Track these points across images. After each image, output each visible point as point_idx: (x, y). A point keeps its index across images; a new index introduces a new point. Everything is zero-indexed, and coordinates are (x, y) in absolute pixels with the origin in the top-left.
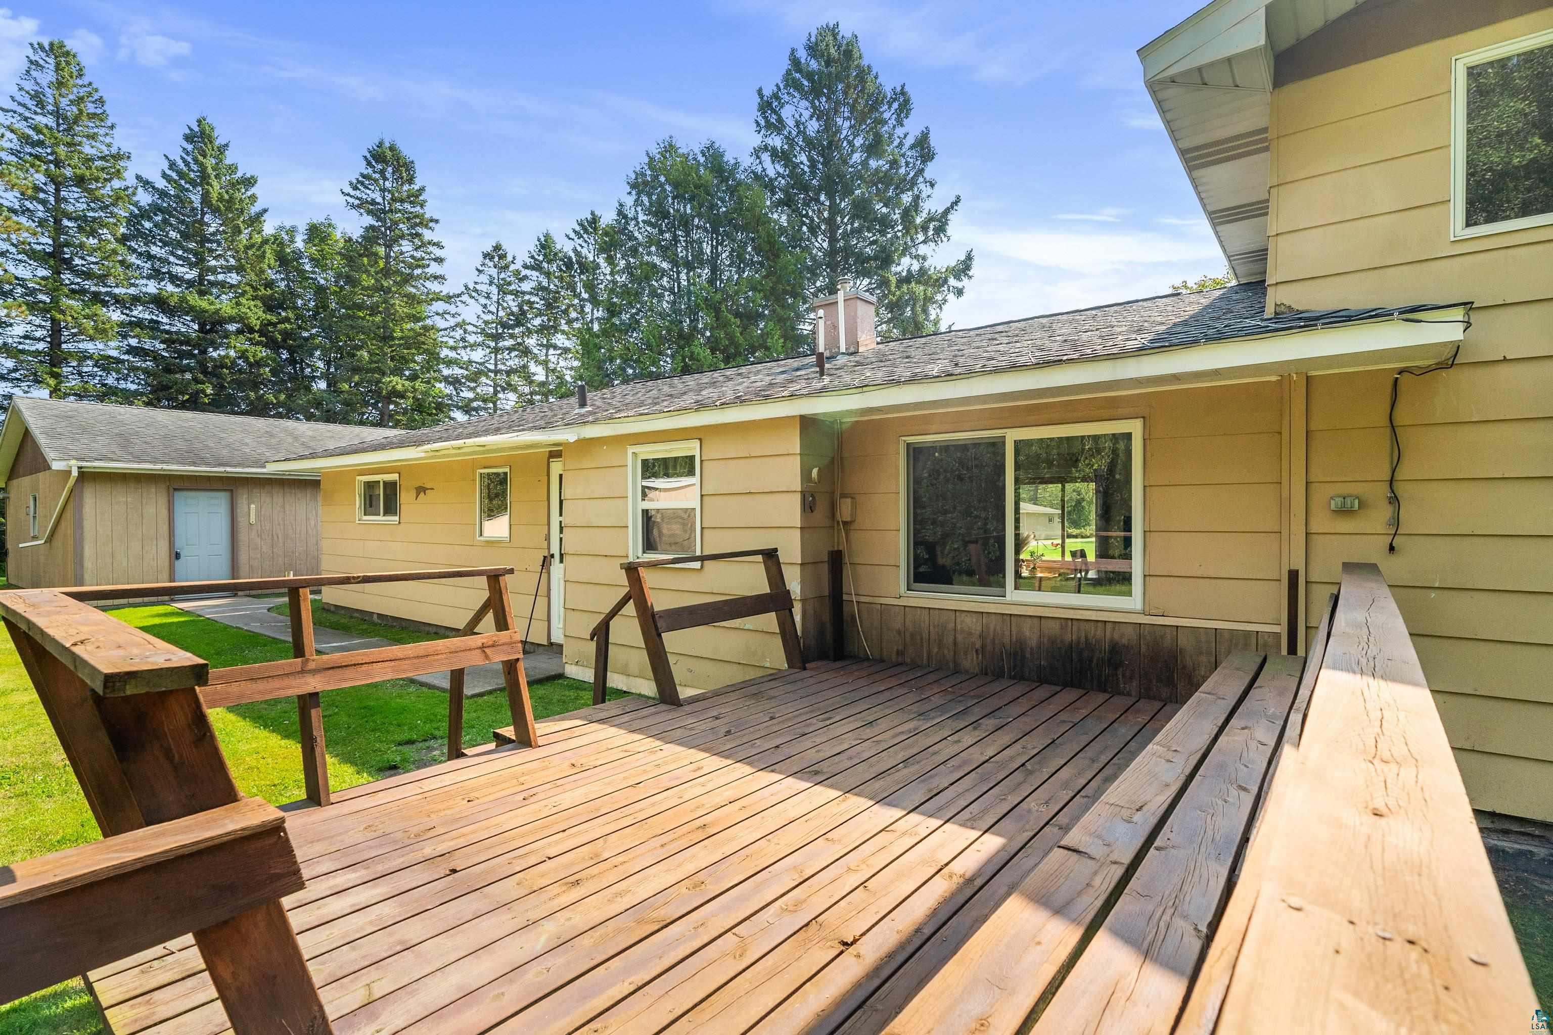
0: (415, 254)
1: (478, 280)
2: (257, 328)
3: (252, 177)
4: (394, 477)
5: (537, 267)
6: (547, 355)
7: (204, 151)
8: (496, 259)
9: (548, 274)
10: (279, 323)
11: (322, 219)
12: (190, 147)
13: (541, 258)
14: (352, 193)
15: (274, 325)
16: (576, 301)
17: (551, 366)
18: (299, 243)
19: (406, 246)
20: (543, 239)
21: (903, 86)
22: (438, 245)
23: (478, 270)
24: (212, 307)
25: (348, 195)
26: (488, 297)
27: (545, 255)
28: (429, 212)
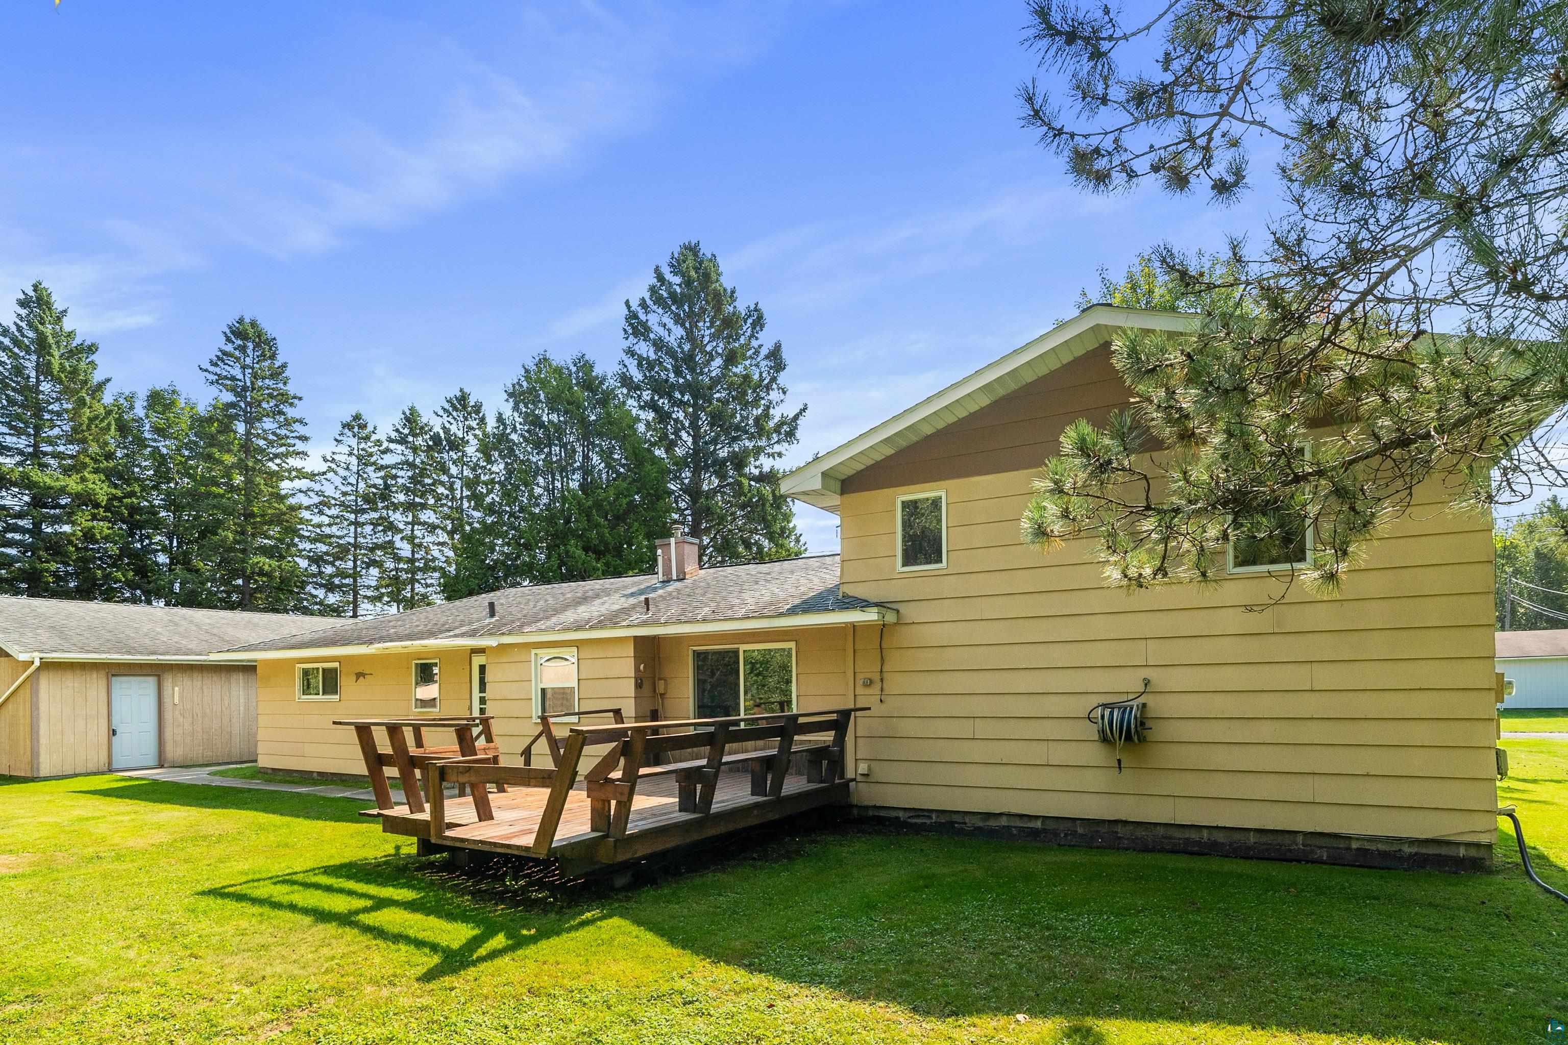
0: (278, 431)
1: (337, 450)
2: (103, 504)
3: (93, 345)
4: (336, 665)
5: (402, 441)
6: (412, 530)
7: (42, 318)
8: (356, 430)
9: (415, 450)
10: (124, 497)
11: (165, 386)
12: (24, 312)
13: (406, 431)
14: (212, 369)
15: (120, 499)
16: (444, 478)
17: (417, 541)
18: (140, 410)
19: (269, 424)
20: (408, 413)
21: (757, 304)
22: (301, 421)
23: (336, 440)
24: (57, 484)
25: (206, 370)
26: (347, 469)
27: (411, 429)
28: (291, 389)
